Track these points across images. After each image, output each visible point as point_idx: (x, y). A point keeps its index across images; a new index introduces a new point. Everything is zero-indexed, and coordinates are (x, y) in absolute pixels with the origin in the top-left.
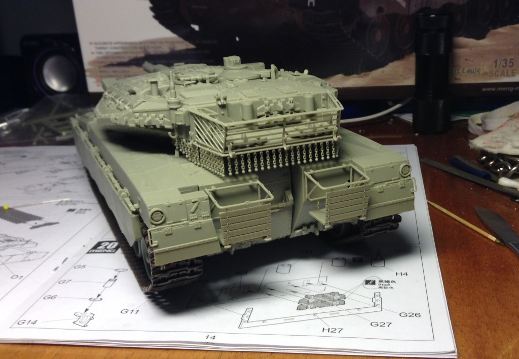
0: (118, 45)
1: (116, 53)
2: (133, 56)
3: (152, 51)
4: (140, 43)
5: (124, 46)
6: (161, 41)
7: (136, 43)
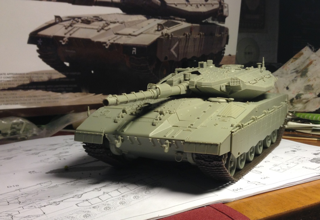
0: (10, 76)
1: (8, 81)
2: (21, 83)
3: (35, 80)
4: (27, 74)
5: (15, 76)
6: (43, 73)
7: (24, 74)
